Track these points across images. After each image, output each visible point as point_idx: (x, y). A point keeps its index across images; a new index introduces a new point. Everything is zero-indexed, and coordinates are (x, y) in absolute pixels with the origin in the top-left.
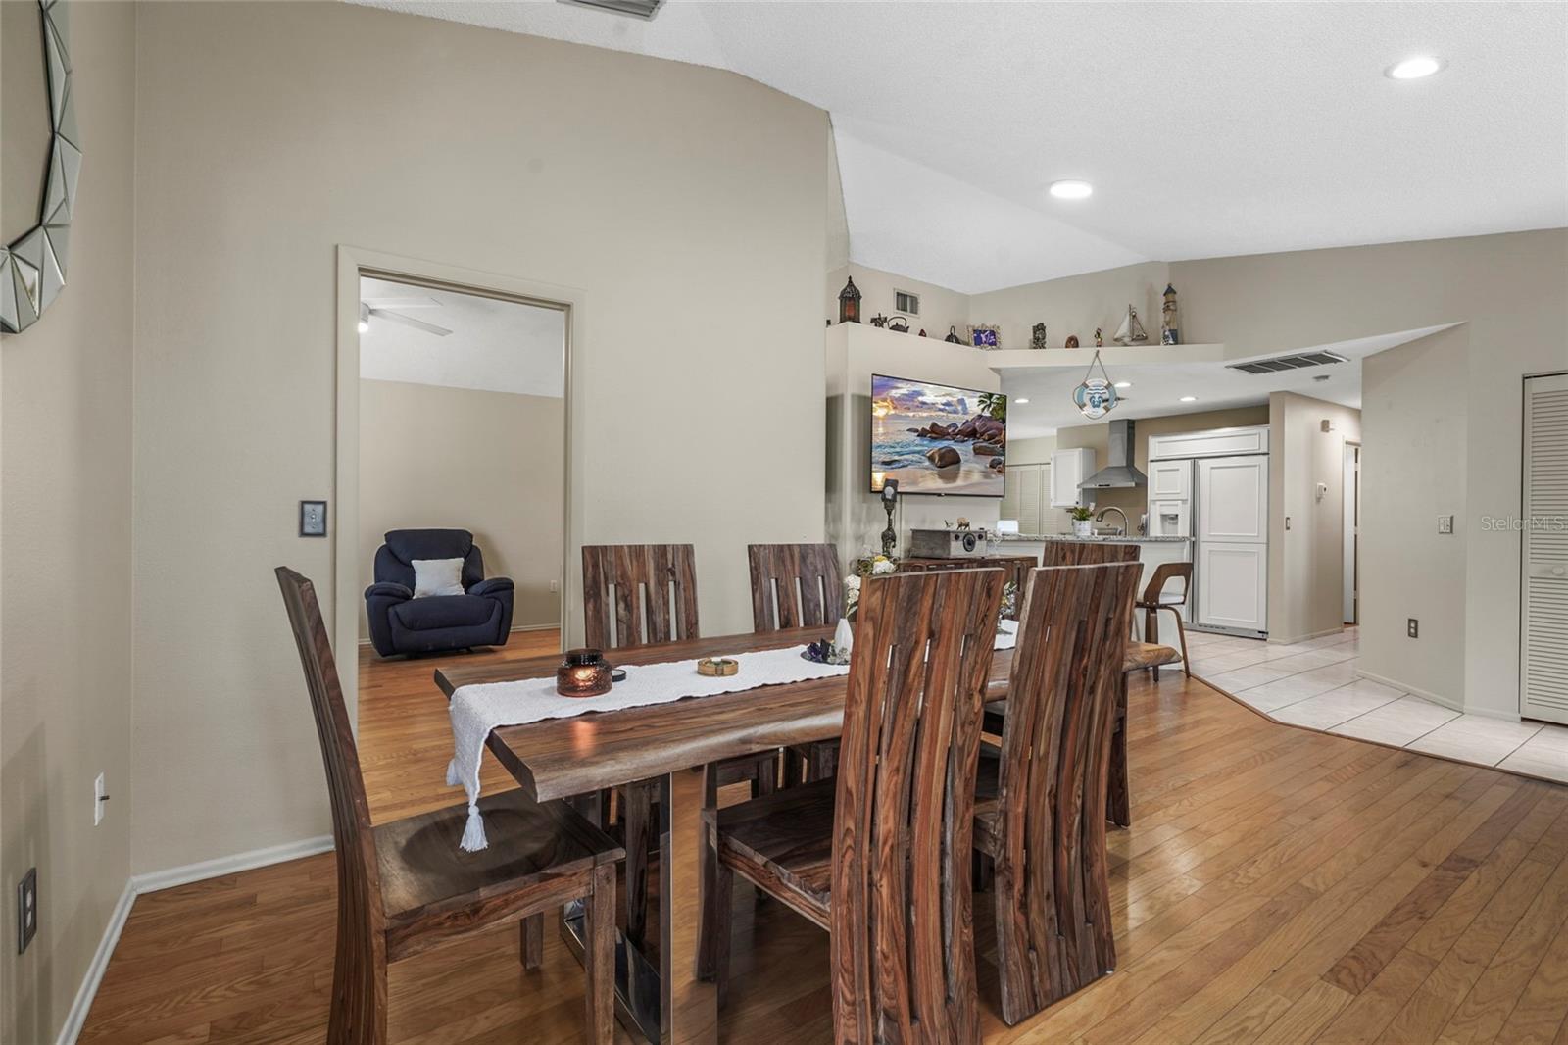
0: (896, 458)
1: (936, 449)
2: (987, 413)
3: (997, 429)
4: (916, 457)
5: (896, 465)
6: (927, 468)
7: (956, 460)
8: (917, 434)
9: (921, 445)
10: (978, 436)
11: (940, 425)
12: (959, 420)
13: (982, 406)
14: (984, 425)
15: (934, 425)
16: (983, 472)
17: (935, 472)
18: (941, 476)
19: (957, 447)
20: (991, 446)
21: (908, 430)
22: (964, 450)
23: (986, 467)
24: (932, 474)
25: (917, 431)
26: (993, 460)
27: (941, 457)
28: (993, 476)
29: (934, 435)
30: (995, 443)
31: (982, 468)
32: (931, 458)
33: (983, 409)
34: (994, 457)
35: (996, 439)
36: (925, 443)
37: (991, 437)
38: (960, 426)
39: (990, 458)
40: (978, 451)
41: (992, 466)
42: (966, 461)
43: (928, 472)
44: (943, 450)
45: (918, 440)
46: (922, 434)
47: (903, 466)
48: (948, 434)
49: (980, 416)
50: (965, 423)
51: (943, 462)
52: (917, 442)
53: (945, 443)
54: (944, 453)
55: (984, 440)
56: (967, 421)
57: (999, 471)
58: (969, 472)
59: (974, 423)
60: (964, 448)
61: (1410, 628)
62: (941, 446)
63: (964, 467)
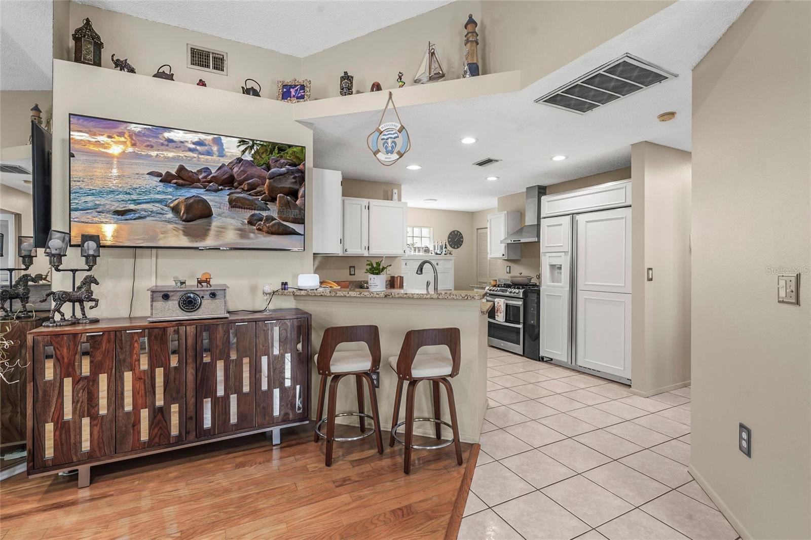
0: (132, 207)
1: (182, 198)
2: (248, 157)
3: (260, 177)
4: (156, 207)
5: (132, 216)
6: (169, 222)
7: (206, 213)
8: (160, 179)
9: (164, 193)
10: (236, 184)
11: (189, 169)
12: (214, 163)
13: (243, 147)
14: (244, 172)
15: (181, 169)
16: (240, 230)
17: (180, 227)
18: (187, 233)
19: (209, 198)
20: (250, 198)
21: (147, 174)
22: (218, 201)
23: (243, 224)
24: (176, 229)
25: (159, 175)
26: (253, 215)
27: (189, 208)
28: (252, 235)
29: (180, 181)
30: (257, 194)
31: (239, 225)
32: (175, 210)
33: (244, 152)
34: (253, 212)
35: (258, 189)
36: (170, 190)
37: (252, 187)
38: (213, 171)
39: (249, 213)
40: (234, 204)
41: (251, 223)
42: (219, 215)
43: (170, 226)
44: (191, 201)
45: (161, 187)
46: (166, 179)
47: (140, 218)
48: (199, 181)
49: (240, 160)
50: (220, 168)
51: (190, 215)
52: (158, 189)
53: (193, 192)
54: (191, 204)
55: (243, 190)
56: (223, 165)
57: (259, 229)
58: (222, 229)
59: (232, 169)
60: (217, 199)
61: (741, 438)
62: (189, 195)
63: (216, 223)
